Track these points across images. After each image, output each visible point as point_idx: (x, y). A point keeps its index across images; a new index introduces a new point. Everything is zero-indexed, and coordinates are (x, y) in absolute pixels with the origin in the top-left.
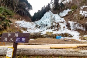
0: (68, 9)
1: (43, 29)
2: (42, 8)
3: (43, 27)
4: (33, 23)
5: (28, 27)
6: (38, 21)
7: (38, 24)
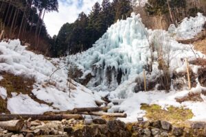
0: (199, 14)
1: (105, 87)
2: (97, 5)
3: (105, 80)
4: (56, 60)
5: (41, 77)
6: (78, 54)
7: (81, 67)
